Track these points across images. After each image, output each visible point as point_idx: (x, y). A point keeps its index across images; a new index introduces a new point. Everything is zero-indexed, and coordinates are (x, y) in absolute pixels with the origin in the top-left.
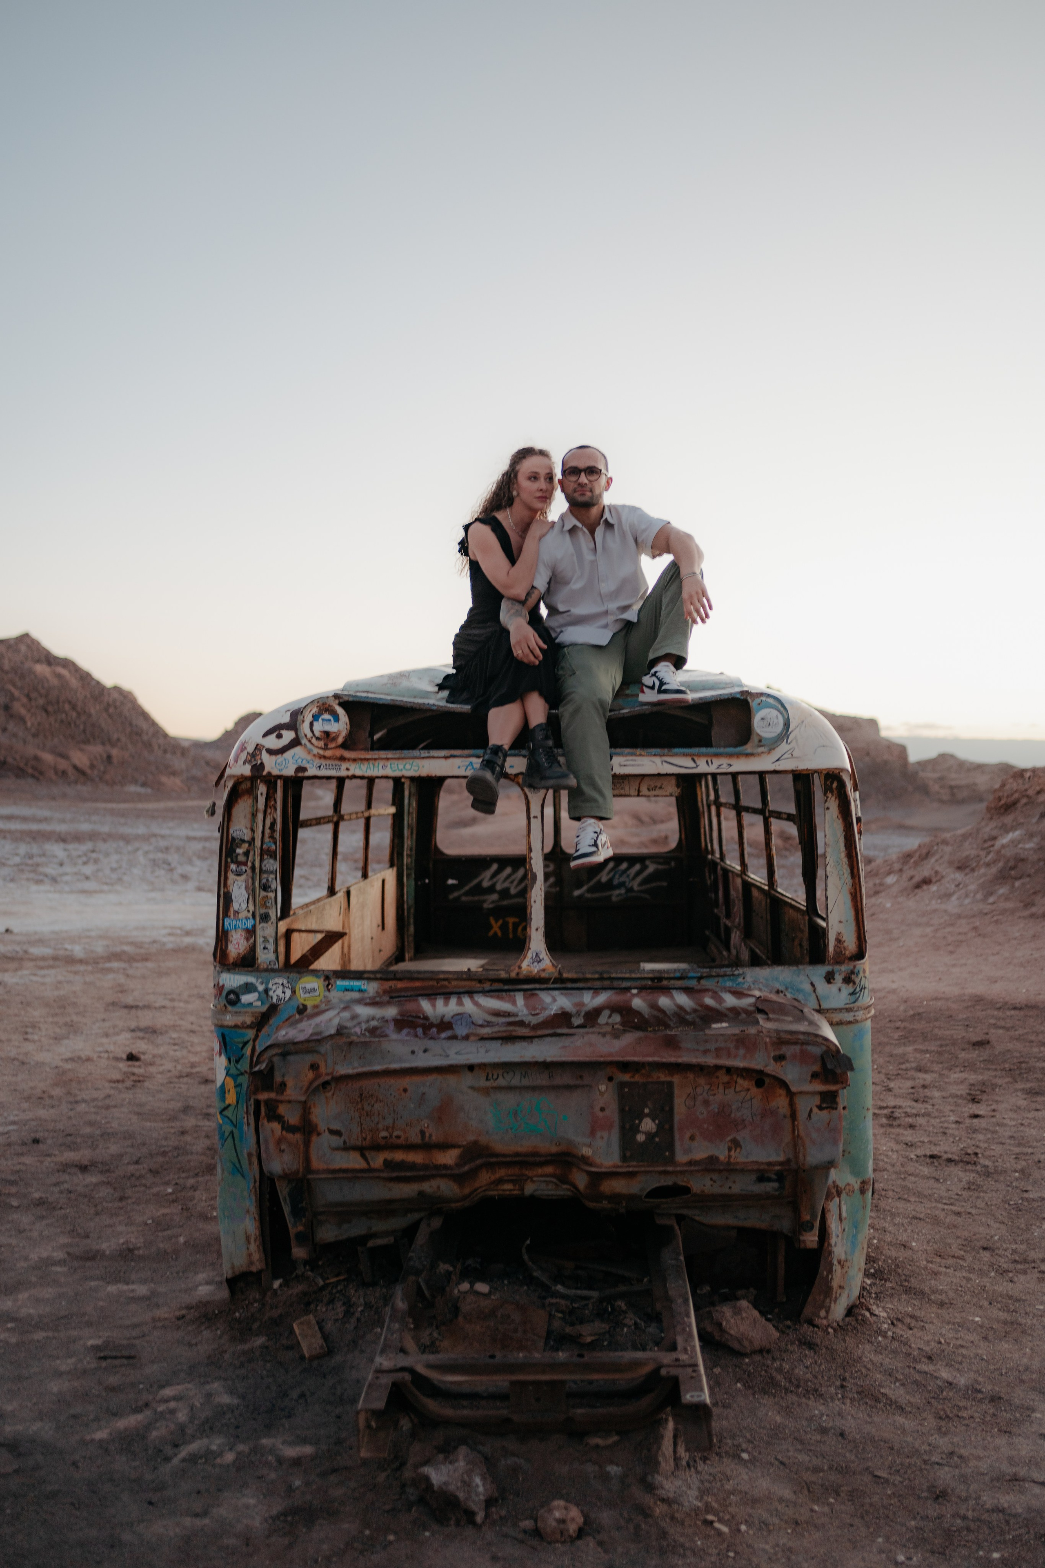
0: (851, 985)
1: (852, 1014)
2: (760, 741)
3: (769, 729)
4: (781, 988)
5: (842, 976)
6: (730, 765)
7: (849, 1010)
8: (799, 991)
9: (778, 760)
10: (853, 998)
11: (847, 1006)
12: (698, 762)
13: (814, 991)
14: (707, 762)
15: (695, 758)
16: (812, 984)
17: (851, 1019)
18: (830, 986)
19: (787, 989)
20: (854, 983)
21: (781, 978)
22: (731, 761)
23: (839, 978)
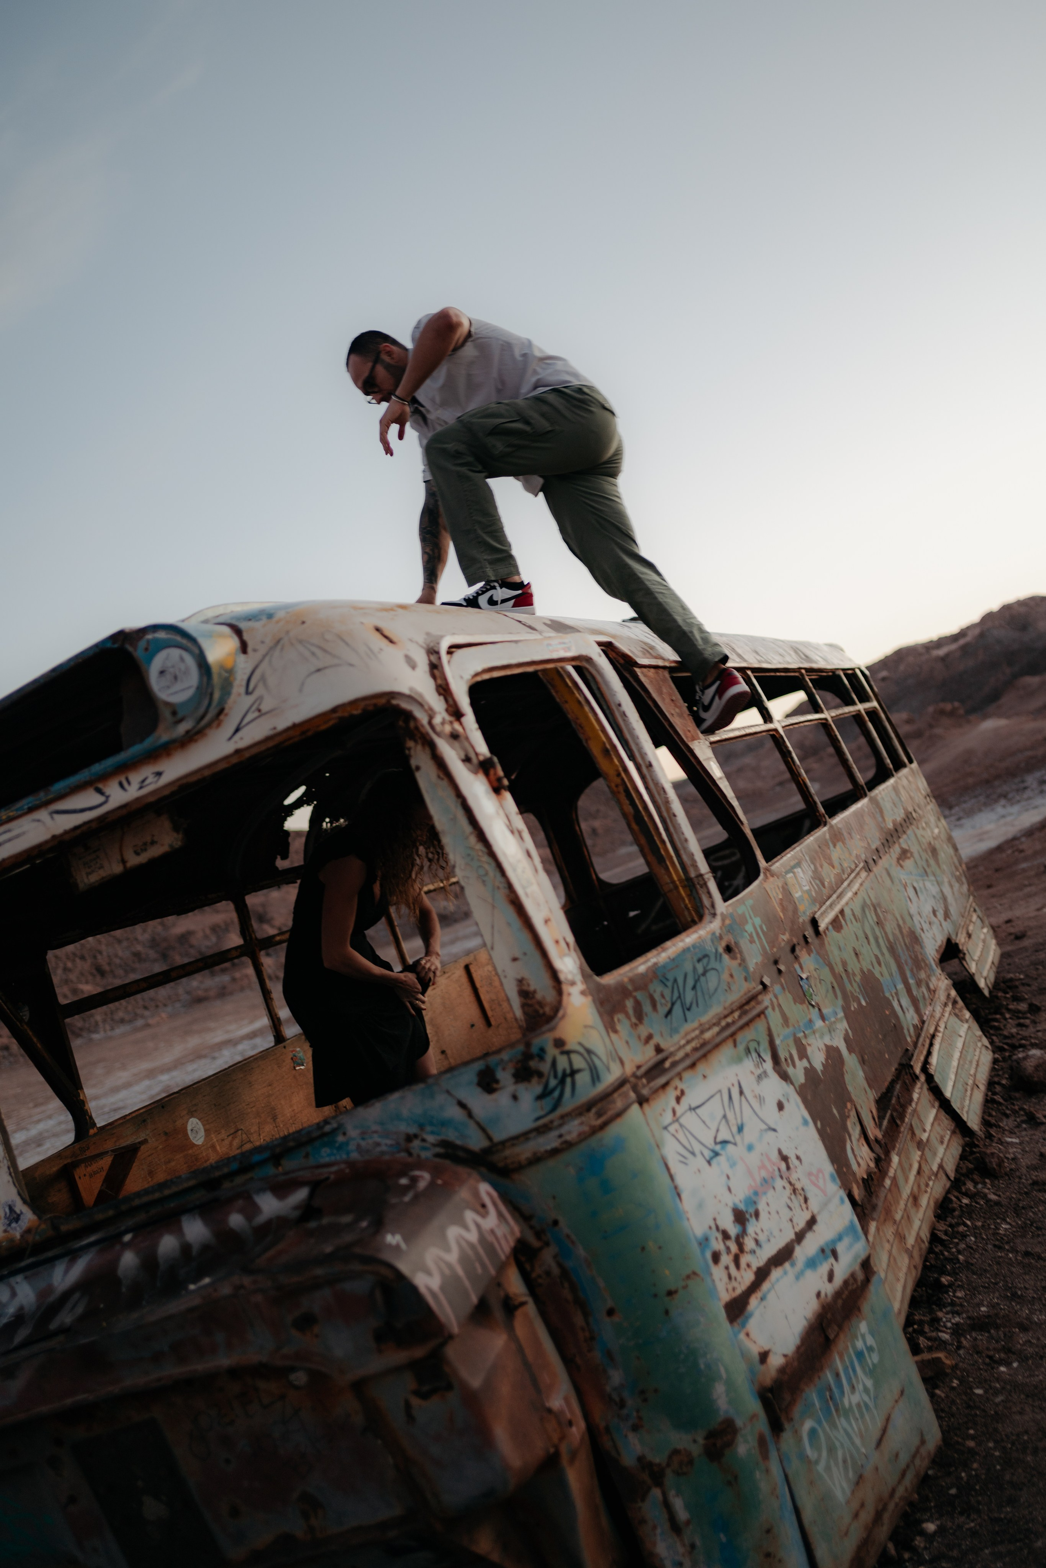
0: (535, 1080)
1: (554, 1134)
2: (174, 713)
3: (178, 686)
4: (413, 1130)
5: (510, 1070)
6: (159, 774)
7: (542, 1130)
8: (445, 1123)
9: (237, 730)
10: (548, 1102)
11: (541, 1122)
12: (108, 791)
13: (470, 1115)
14: (121, 785)
15: (100, 786)
16: (462, 1105)
17: (555, 1144)
18: (495, 1096)
19: (422, 1127)
20: (540, 1075)
21: (405, 1112)
22: (157, 768)
23: (505, 1076)
